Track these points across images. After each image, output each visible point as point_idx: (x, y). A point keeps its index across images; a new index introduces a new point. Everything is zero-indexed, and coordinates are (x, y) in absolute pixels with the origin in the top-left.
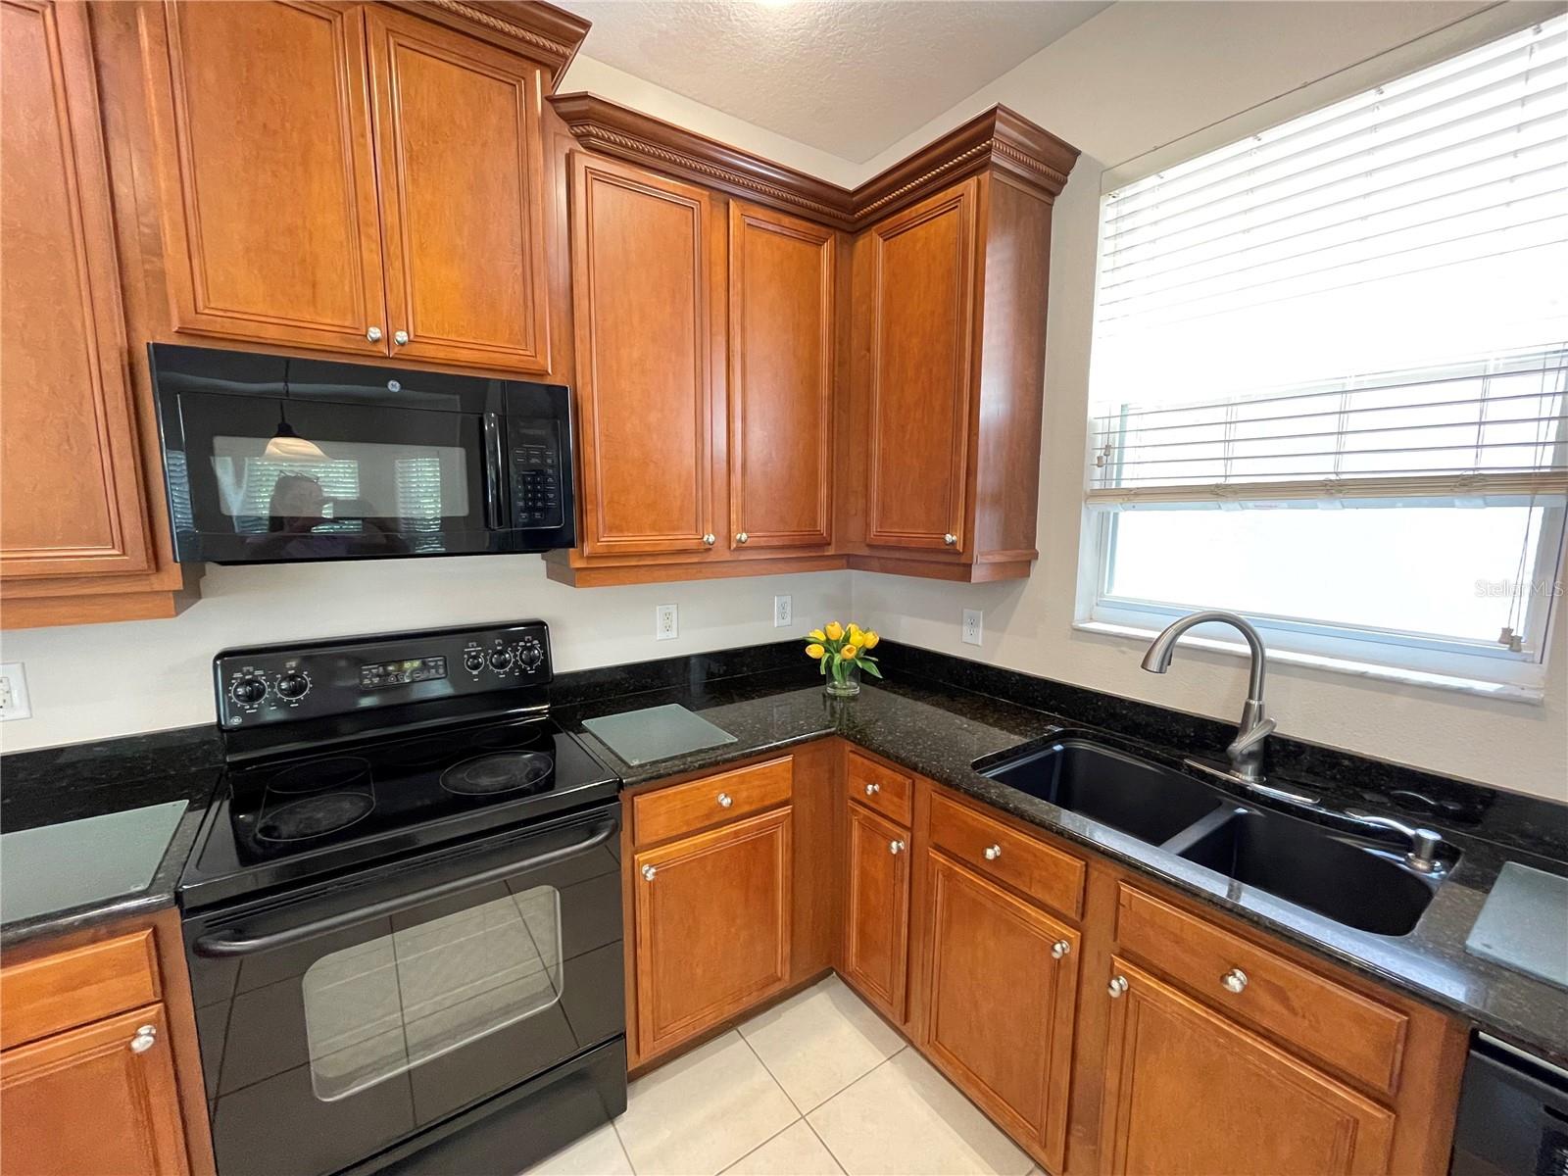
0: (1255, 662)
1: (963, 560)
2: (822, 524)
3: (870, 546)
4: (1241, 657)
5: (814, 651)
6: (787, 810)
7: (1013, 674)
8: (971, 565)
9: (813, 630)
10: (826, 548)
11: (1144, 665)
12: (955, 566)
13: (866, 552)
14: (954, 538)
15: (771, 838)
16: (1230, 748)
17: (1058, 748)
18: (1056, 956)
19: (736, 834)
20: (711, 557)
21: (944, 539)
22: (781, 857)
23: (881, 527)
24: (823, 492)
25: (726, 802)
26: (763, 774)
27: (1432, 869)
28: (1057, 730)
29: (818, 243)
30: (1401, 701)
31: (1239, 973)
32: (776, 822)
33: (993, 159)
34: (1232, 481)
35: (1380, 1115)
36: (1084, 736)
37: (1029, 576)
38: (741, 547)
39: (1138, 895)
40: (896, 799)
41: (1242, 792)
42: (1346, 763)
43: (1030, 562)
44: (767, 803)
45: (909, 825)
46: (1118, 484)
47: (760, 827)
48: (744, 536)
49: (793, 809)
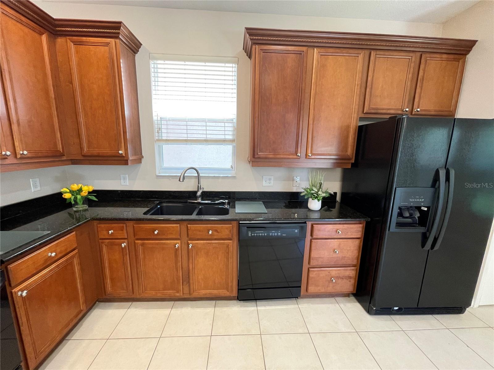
0: (198, 177)
1: (125, 159)
2: (60, 147)
3: (84, 156)
4: (196, 176)
5: (67, 196)
6: (76, 251)
7: (140, 191)
8: (128, 160)
9: (62, 189)
10: (63, 157)
11: (179, 181)
12: (123, 161)
13: (82, 158)
14: (122, 152)
15: (71, 264)
16: (197, 195)
17: (159, 206)
18: (176, 248)
19: (58, 266)
20: (7, 162)
21: (119, 152)
22: (77, 268)
23: (88, 149)
24: (58, 135)
25: (53, 254)
26: (64, 241)
27: (228, 206)
28: (158, 202)
29: (41, 34)
30: (220, 180)
31: (210, 231)
32: (73, 257)
33: (120, 37)
34: (188, 139)
35: (231, 242)
36: (164, 202)
37: (141, 163)
38: (23, 157)
39: (191, 226)
40: (121, 232)
41: (200, 204)
42: (214, 193)
43: (141, 159)
44: (68, 250)
45: (126, 237)
46: (162, 138)
47: (67, 260)
48: (25, 152)
49: (78, 250)
